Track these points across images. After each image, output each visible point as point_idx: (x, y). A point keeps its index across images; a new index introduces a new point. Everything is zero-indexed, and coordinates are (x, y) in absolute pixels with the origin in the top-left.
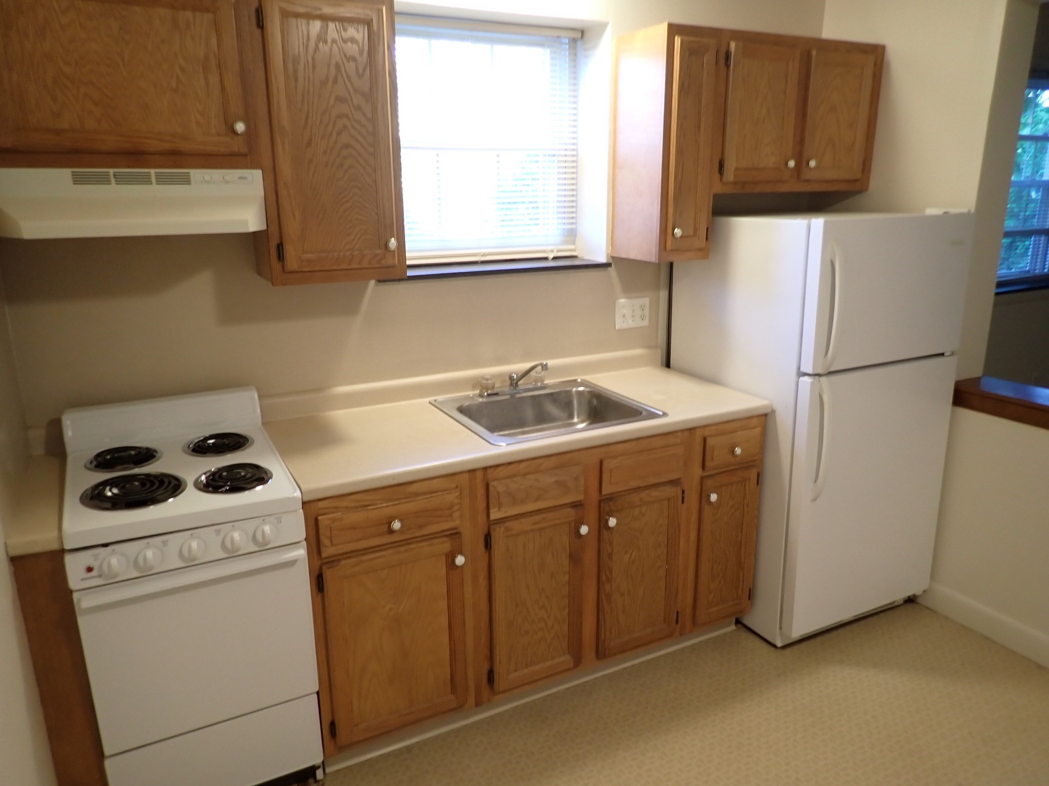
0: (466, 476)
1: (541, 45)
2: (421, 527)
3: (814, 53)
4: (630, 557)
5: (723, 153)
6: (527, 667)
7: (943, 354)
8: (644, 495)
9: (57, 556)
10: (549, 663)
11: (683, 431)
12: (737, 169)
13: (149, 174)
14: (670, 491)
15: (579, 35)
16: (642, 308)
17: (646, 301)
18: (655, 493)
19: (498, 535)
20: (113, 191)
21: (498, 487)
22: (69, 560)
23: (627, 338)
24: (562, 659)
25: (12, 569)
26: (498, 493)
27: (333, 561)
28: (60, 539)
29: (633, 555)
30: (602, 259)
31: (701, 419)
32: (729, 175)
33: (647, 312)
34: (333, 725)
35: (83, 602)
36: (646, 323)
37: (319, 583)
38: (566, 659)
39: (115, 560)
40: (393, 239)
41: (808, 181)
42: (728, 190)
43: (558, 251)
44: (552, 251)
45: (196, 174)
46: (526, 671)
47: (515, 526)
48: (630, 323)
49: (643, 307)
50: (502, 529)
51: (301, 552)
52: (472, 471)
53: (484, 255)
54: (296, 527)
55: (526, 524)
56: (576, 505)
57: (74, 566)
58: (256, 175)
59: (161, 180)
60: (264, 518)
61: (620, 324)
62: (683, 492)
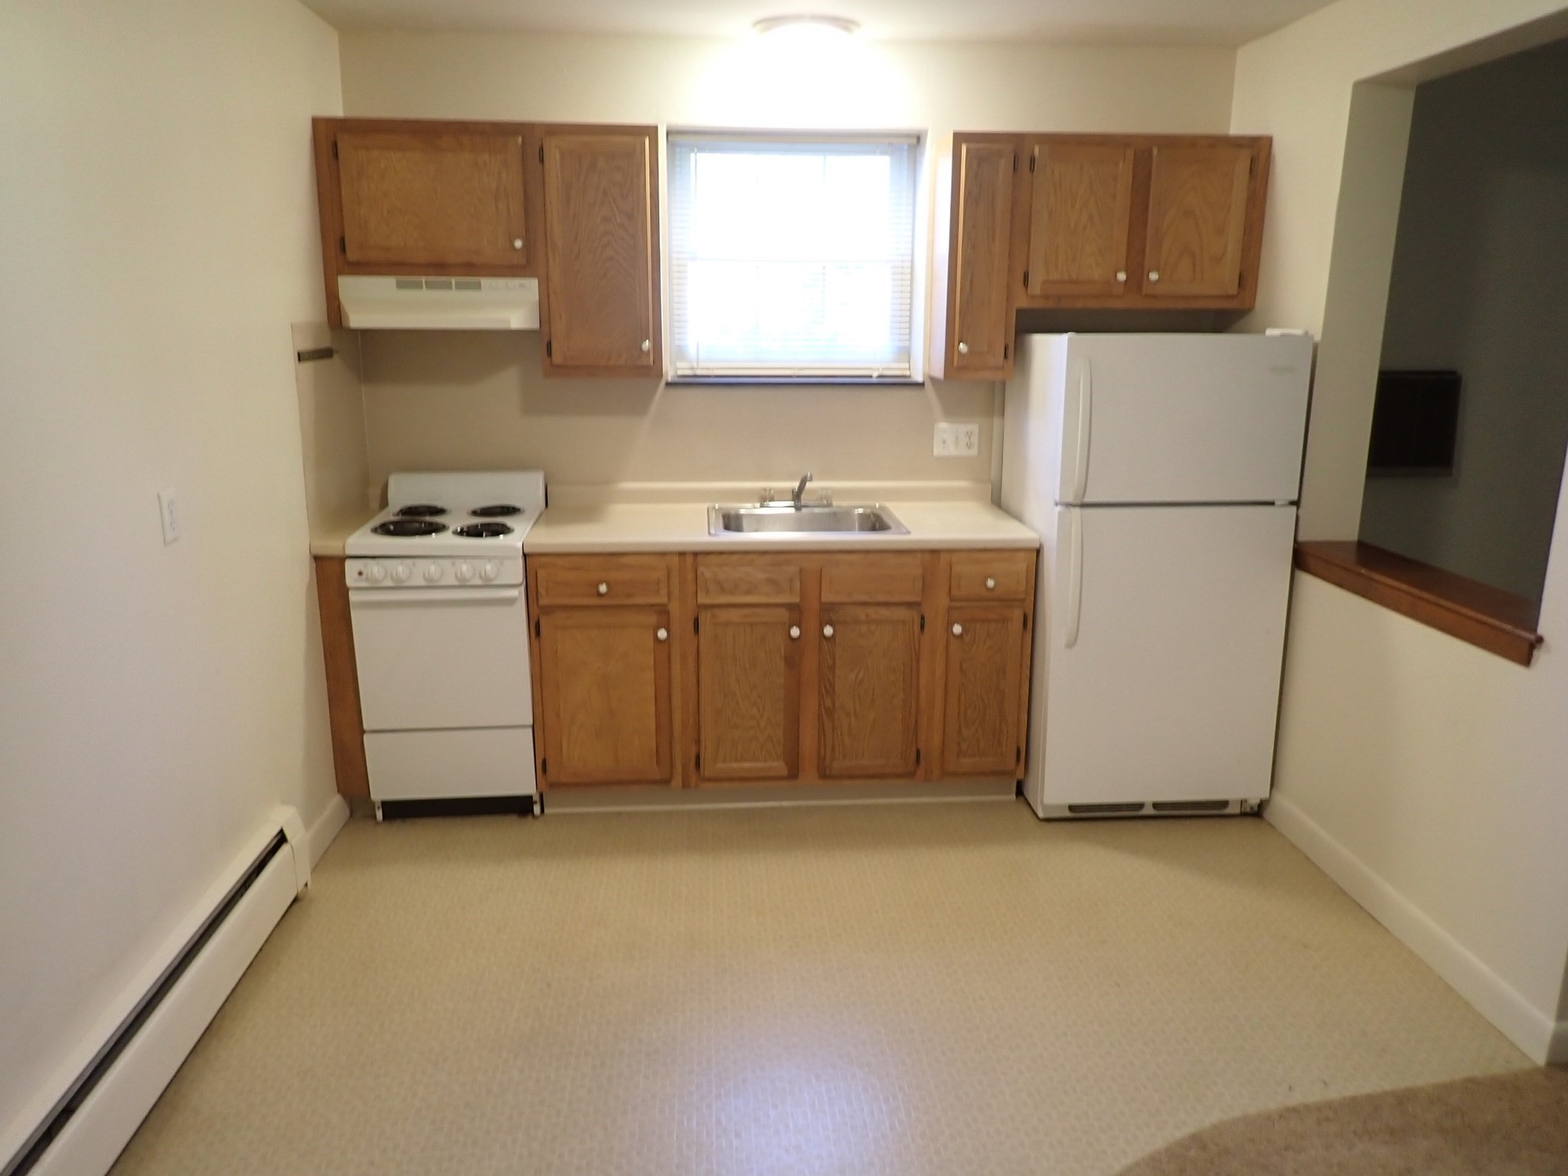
0: (676, 559)
1: (883, 153)
2: (630, 596)
3: (1155, 151)
4: (857, 675)
5: (1028, 265)
6: (736, 760)
7: (1272, 504)
8: (872, 612)
9: (341, 560)
10: (759, 765)
11: (923, 551)
12: (1045, 282)
13: (451, 283)
14: (902, 613)
15: (914, 141)
16: (969, 435)
17: (974, 428)
18: (884, 612)
19: (705, 618)
20: (424, 294)
21: (706, 572)
22: (348, 564)
23: (948, 466)
24: (775, 764)
25: (315, 566)
26: (706, 580)
27: (549, 610)
28: (344, 548)
29: (861, 675)
30: (919, 378)
31: (940, 541)
32: (1036, 287)
33: (975, 440)
34: (544, 762)
35: (353, 597)
36: (974, 452)
37: (535, 629)
38: (779, 766)
39: (375, 569)
40: (647, 341)
41: (1154, 297)
42: (1039, 304)
43: (884, 369)
44: (878, 369)
45: (486, 282)
46: (735, 765)
47: (724, 615)
48: (952, 450)
49: (970, 433)
50: (709, 616)
51: (519, 593)
52: (682, 554)
53: (801, 369)
54: (515, 572)
55: (734, 615)
56: (790, 607)
57: (351, 568)
58: (533, 284)
59: (459, 286)
60: (490, 558)
61: (938, 450)
62: (923, 618)
